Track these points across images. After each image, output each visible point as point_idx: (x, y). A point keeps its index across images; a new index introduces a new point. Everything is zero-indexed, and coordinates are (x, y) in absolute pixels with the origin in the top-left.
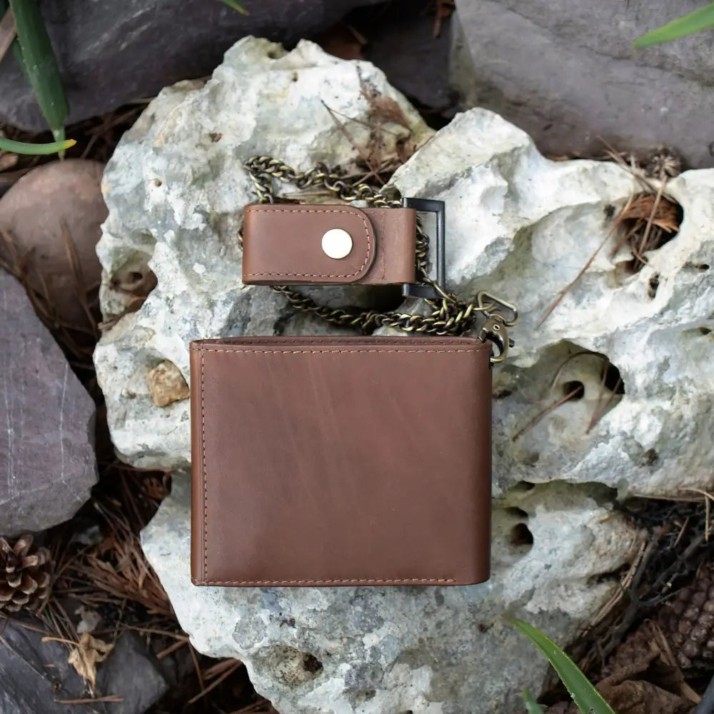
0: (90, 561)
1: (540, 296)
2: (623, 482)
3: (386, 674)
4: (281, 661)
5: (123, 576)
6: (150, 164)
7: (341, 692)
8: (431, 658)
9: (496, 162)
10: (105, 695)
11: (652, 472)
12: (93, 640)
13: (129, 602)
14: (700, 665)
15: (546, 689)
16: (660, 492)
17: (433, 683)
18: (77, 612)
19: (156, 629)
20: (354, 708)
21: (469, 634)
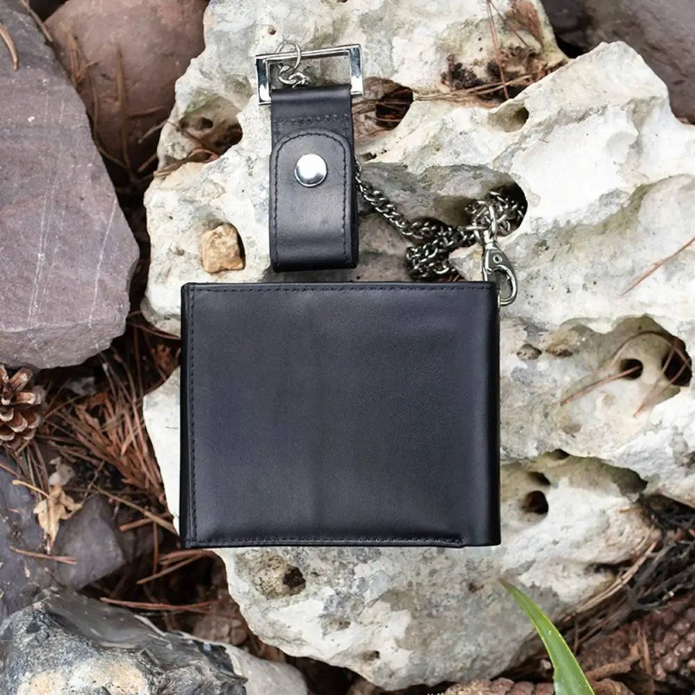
0: (78, 412)
1: (634, 261)
2: (656, 477)
3: (366, 608)
4: (263, 568)
5: (107, 437)
6: (269, 8)
7: (318, 615)
8: (414, 604)
9: (632, 106)
10: (59, 555)
11: (687, 474)
12: (64, 495)
13: (106, 465)
14: (673, 681)
15: (513, 664)
16: (687, 497)
17: (408, 630)
18: (52, 462)
19: (127, 500)
20: (325, 634)
21: (458, 589)
